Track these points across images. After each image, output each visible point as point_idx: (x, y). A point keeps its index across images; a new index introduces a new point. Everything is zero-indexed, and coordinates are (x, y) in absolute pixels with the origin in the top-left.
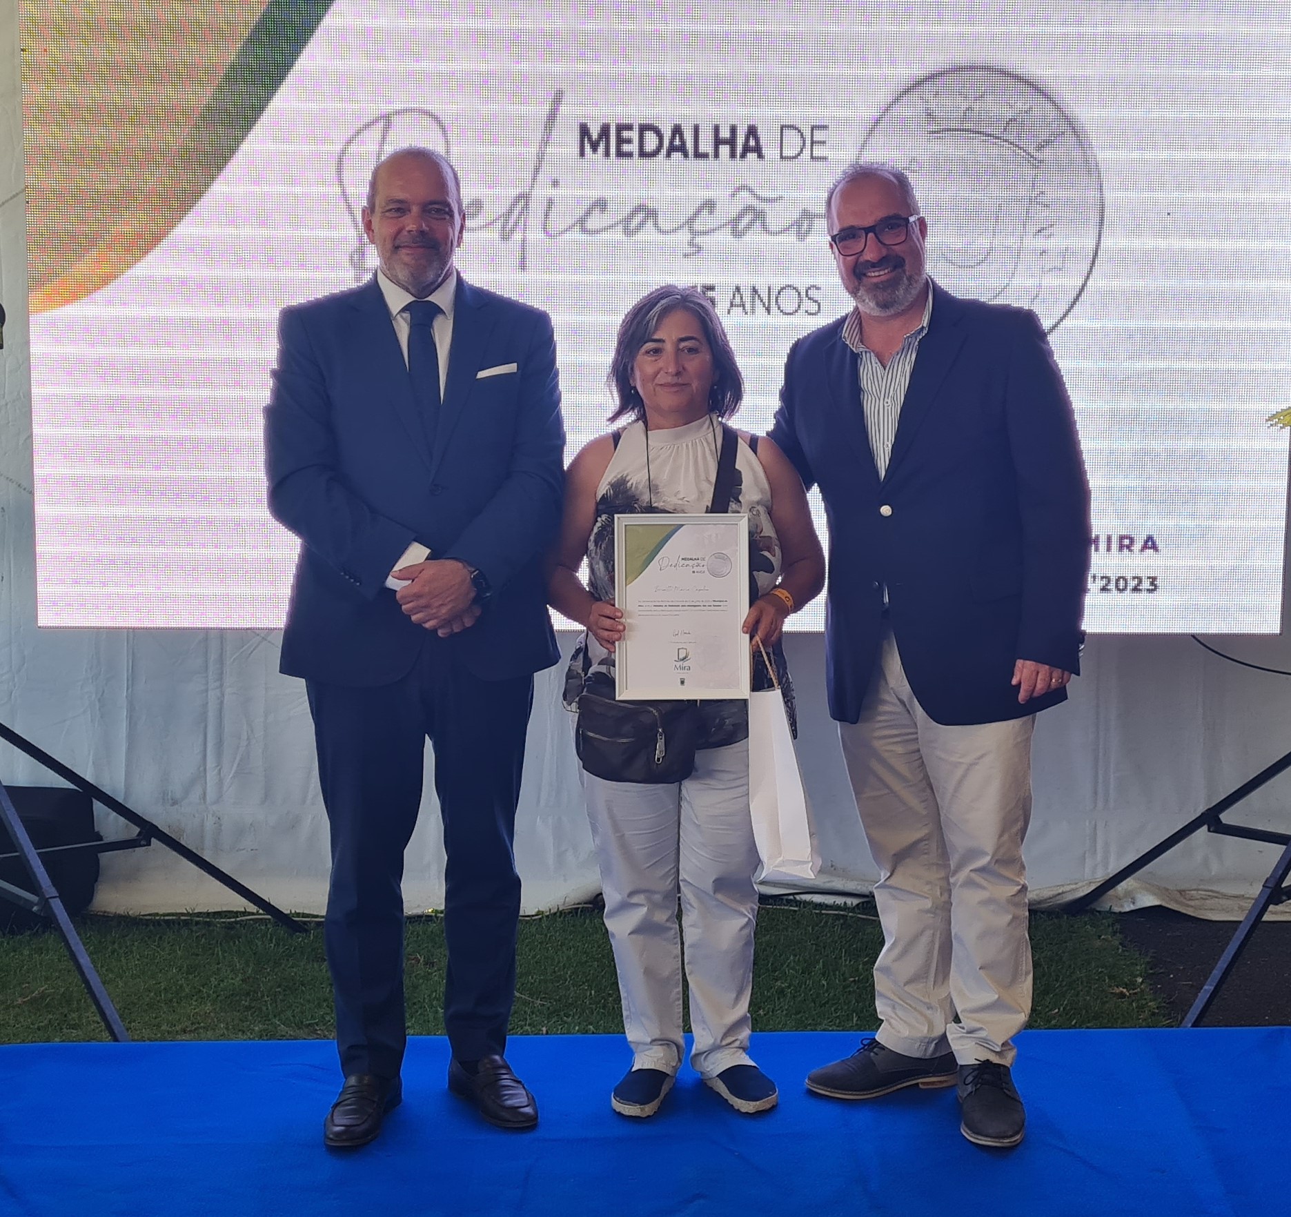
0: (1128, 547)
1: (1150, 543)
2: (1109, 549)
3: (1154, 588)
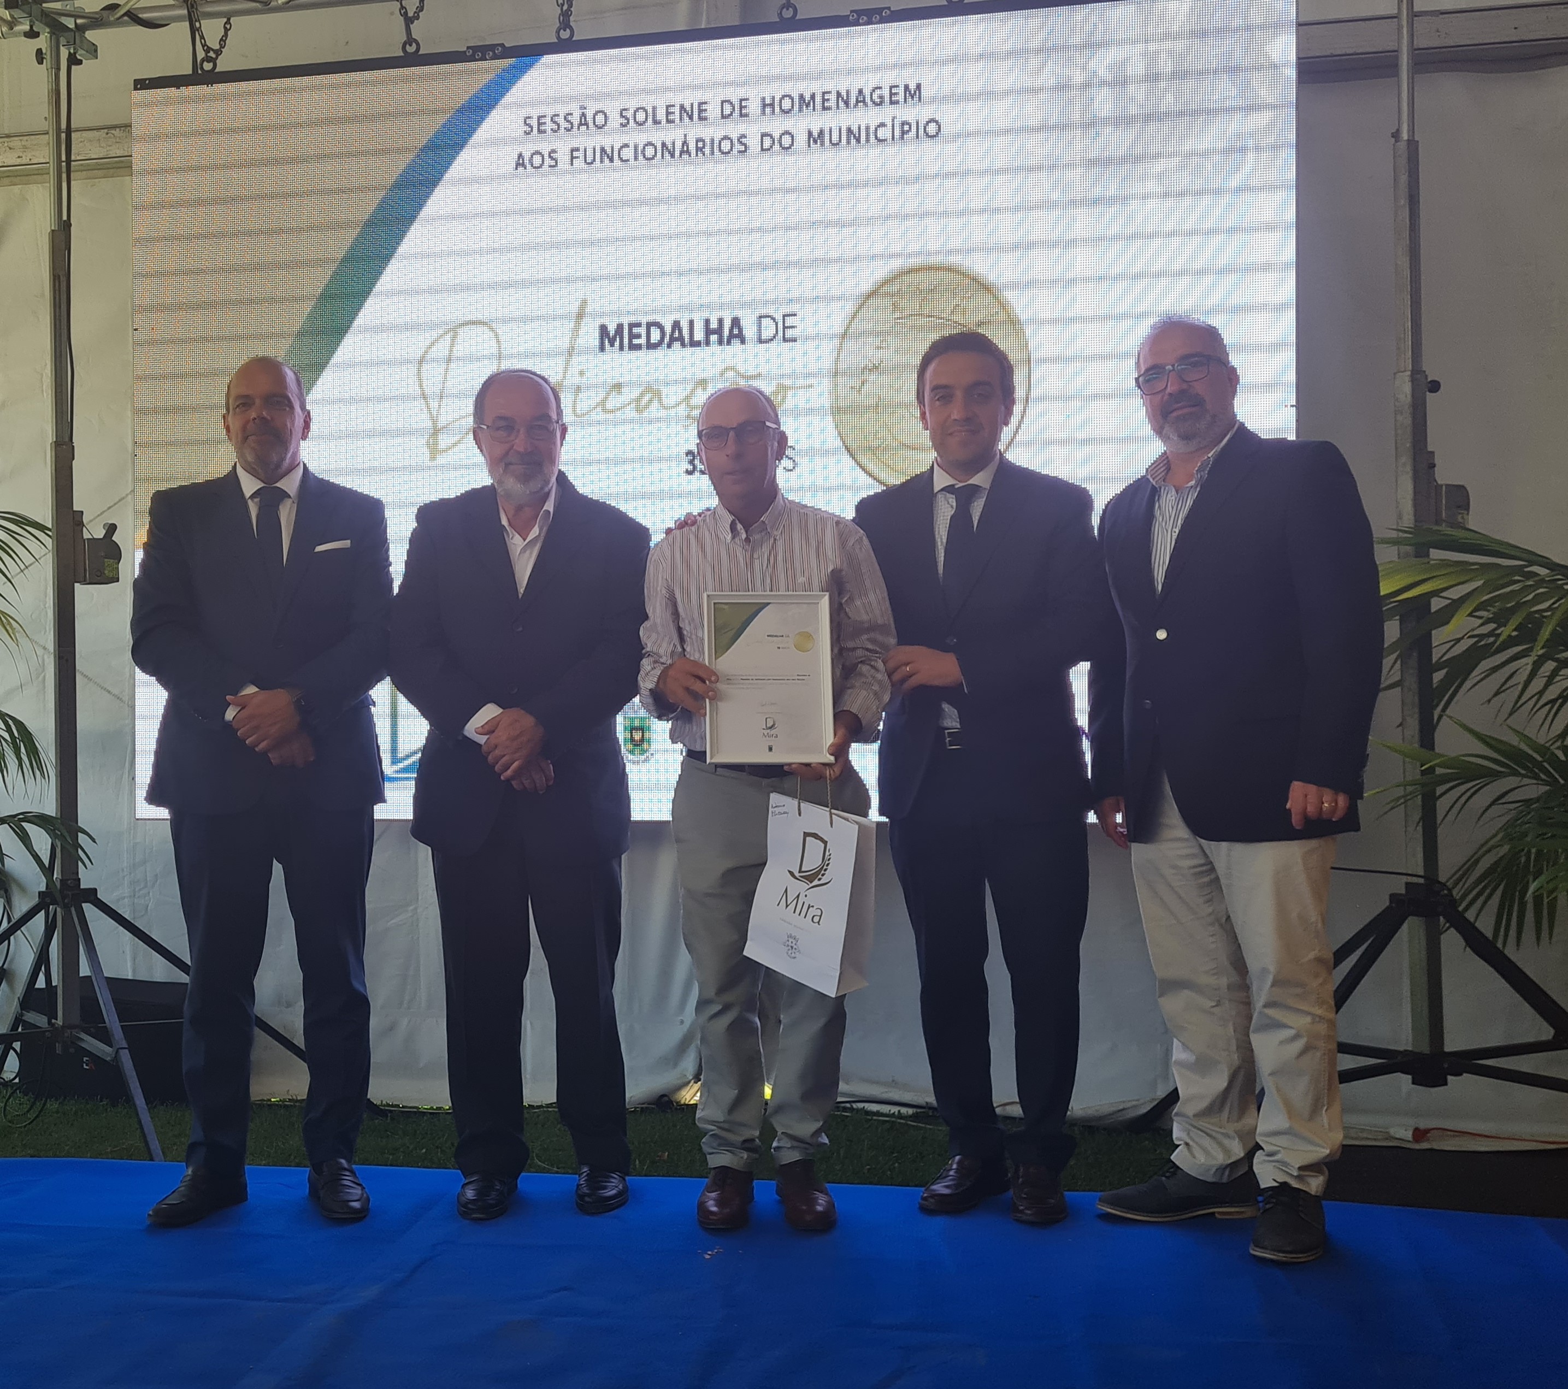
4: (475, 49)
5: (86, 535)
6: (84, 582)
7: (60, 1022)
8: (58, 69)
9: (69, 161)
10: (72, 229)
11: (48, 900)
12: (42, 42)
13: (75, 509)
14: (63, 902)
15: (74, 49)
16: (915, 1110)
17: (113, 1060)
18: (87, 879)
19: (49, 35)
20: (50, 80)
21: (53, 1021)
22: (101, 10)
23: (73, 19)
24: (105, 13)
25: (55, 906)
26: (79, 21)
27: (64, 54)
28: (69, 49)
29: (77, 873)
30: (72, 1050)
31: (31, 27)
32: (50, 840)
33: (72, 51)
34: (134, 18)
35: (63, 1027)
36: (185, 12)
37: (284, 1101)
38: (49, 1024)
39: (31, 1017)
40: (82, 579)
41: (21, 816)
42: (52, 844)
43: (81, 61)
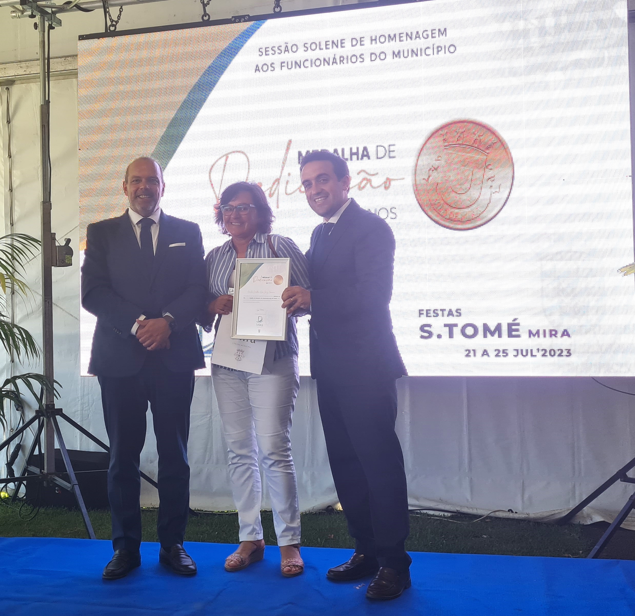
0: (555, 335)
1: (566, 333)
2: (545, 336)
3: (569, 353)
4: (235, 17)
5: (57, 244)
6: (56, 266)
7: (45, 471)
8: (44, 31)
9: (49, 72)
10: (50, 104)
11: (40, 414)
12: (37, 20)
13: (52, 232)
14: (47, 415)
15: (51, 22)
16: (452, 514)
17: (71, 490)
18: (58, 404)
19: (40, 16)
20: (40, 36)
21: (42, 471)
22: (63, 4)
23: (51, 9)
24: (65, 6)
25: (43, 417)
26: (53, 9)
27: (47, 24)
28: (49, 22)
29: (53, 401)
30: (51, 485)
31: (32, 13)
32: (41, 386)
33: (50, 23)
34: (78, 7)
35: (47, 474)
36: (102, 4)
37: (149, 508)
38: (40, 472)
39: (33, 469)
40: (55, 265)
41: (27, 375)
42: (42, 388)
43: (54, 27)
